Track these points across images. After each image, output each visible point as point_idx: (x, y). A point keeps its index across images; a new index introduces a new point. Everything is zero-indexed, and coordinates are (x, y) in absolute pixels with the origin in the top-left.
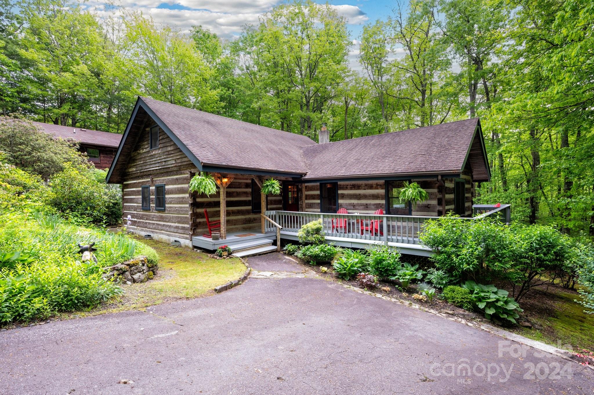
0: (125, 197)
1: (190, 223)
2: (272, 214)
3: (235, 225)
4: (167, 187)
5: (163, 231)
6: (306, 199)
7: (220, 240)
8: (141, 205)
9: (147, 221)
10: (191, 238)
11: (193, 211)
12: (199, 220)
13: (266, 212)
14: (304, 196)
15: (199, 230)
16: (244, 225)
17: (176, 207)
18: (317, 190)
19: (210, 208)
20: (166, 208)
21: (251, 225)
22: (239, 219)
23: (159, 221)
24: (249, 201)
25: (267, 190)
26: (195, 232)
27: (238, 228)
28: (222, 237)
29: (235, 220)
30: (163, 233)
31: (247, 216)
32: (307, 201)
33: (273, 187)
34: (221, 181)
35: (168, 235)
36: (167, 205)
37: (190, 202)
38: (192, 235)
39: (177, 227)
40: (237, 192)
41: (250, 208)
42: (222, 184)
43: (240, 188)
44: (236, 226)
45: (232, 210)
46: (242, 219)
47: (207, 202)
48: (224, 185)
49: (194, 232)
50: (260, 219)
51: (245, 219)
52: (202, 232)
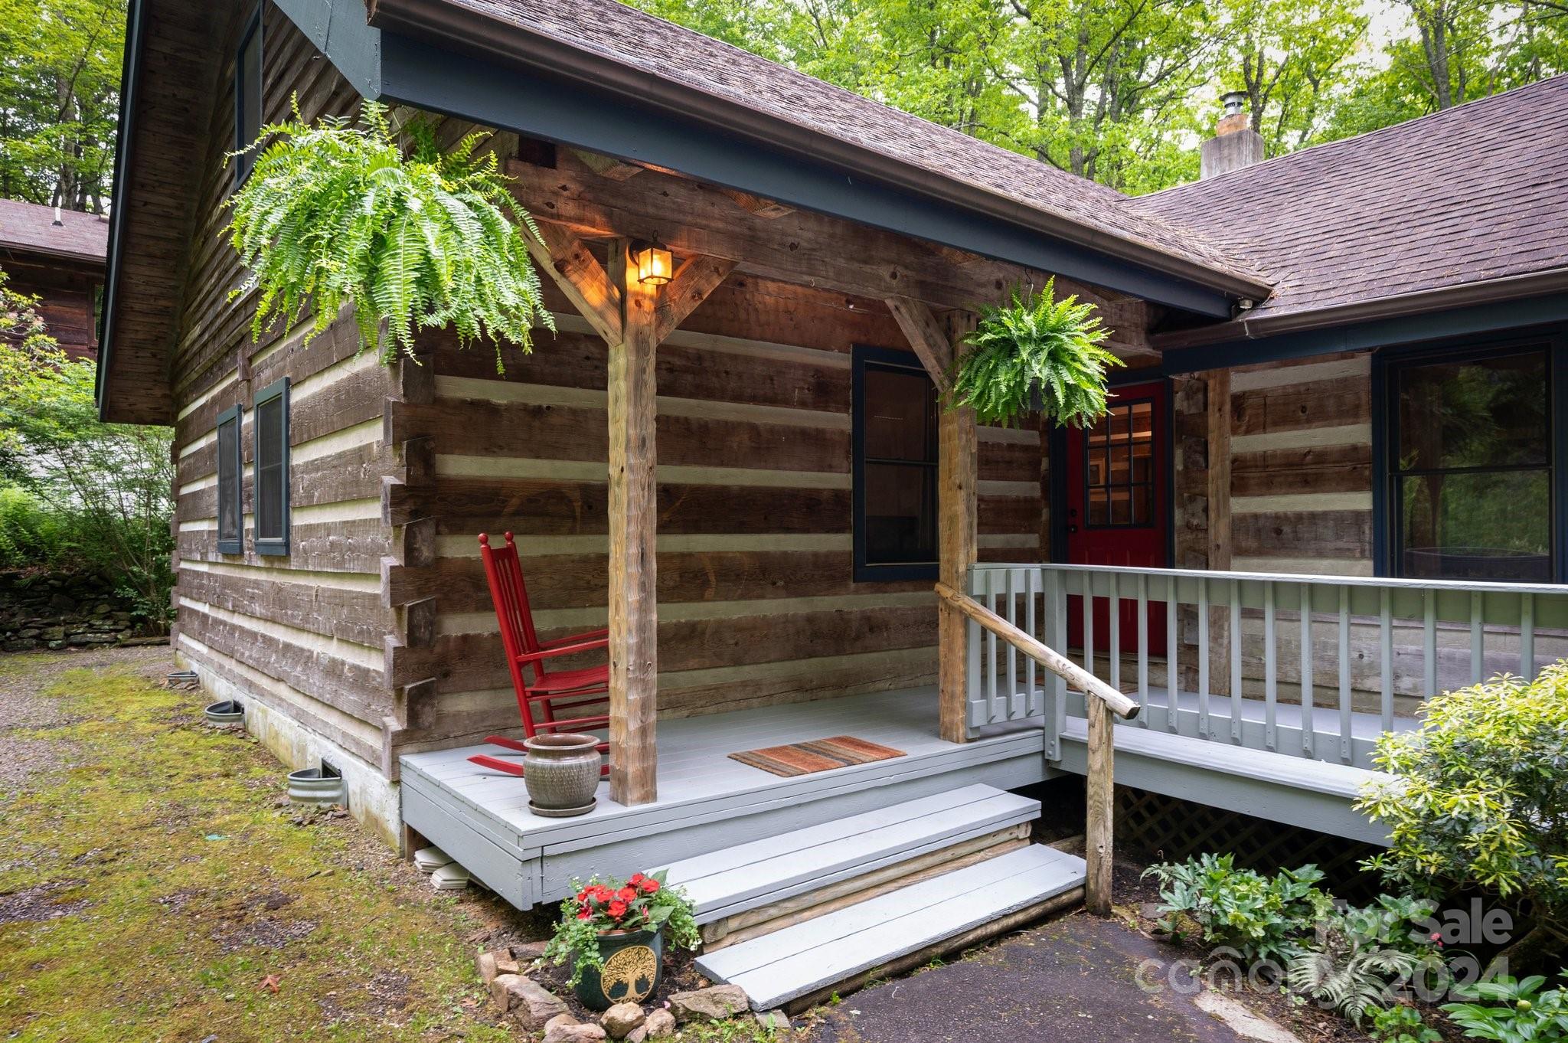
0: (185, 491)
1: (392, 641)
2: (1017, 587)
3: (737, 662)
4: (298, 396)
5: (282, 690)
6: (1239, 487)
7: (605, 809)
8: (215, 527)
9: (238, 620)
10: (395, 763)
11: (410, 552)
12: (456, 625)
13: (980, 570)
14: (1218, 471)
15: (463, 704)
16: (807, 667)
17: (328, 528)
18: (1347, 414)
19: (551, 530)
20: (295, 537)
21: (845, 662)
22: (767, 623)
23: (273, 621)
24: (838, 495)
25: (1004, 379)
26: (428, 717)
27: (758, 685)
28: (622, 781)
29: (737, 627)
30: (280, 701)
31: (826, 604)
32: (1241, 505)
33: (1057, 357)
34: (619, 280)
35: (301, 717)
36: (299, 519)
37: (390, 480)
38: (399, 741)
39: (334, 670)
40: (753, 428)
41: (841, 543)
42: (621, 306)
43: (772, 401)
44: (748, 672)
45: (718, 558)
46: (786, 620)
47: (526, 483)
48: (643, 316)
49: (413, 717)
50: (931, 623)
51: (810, 619)
52: (483, 715)
